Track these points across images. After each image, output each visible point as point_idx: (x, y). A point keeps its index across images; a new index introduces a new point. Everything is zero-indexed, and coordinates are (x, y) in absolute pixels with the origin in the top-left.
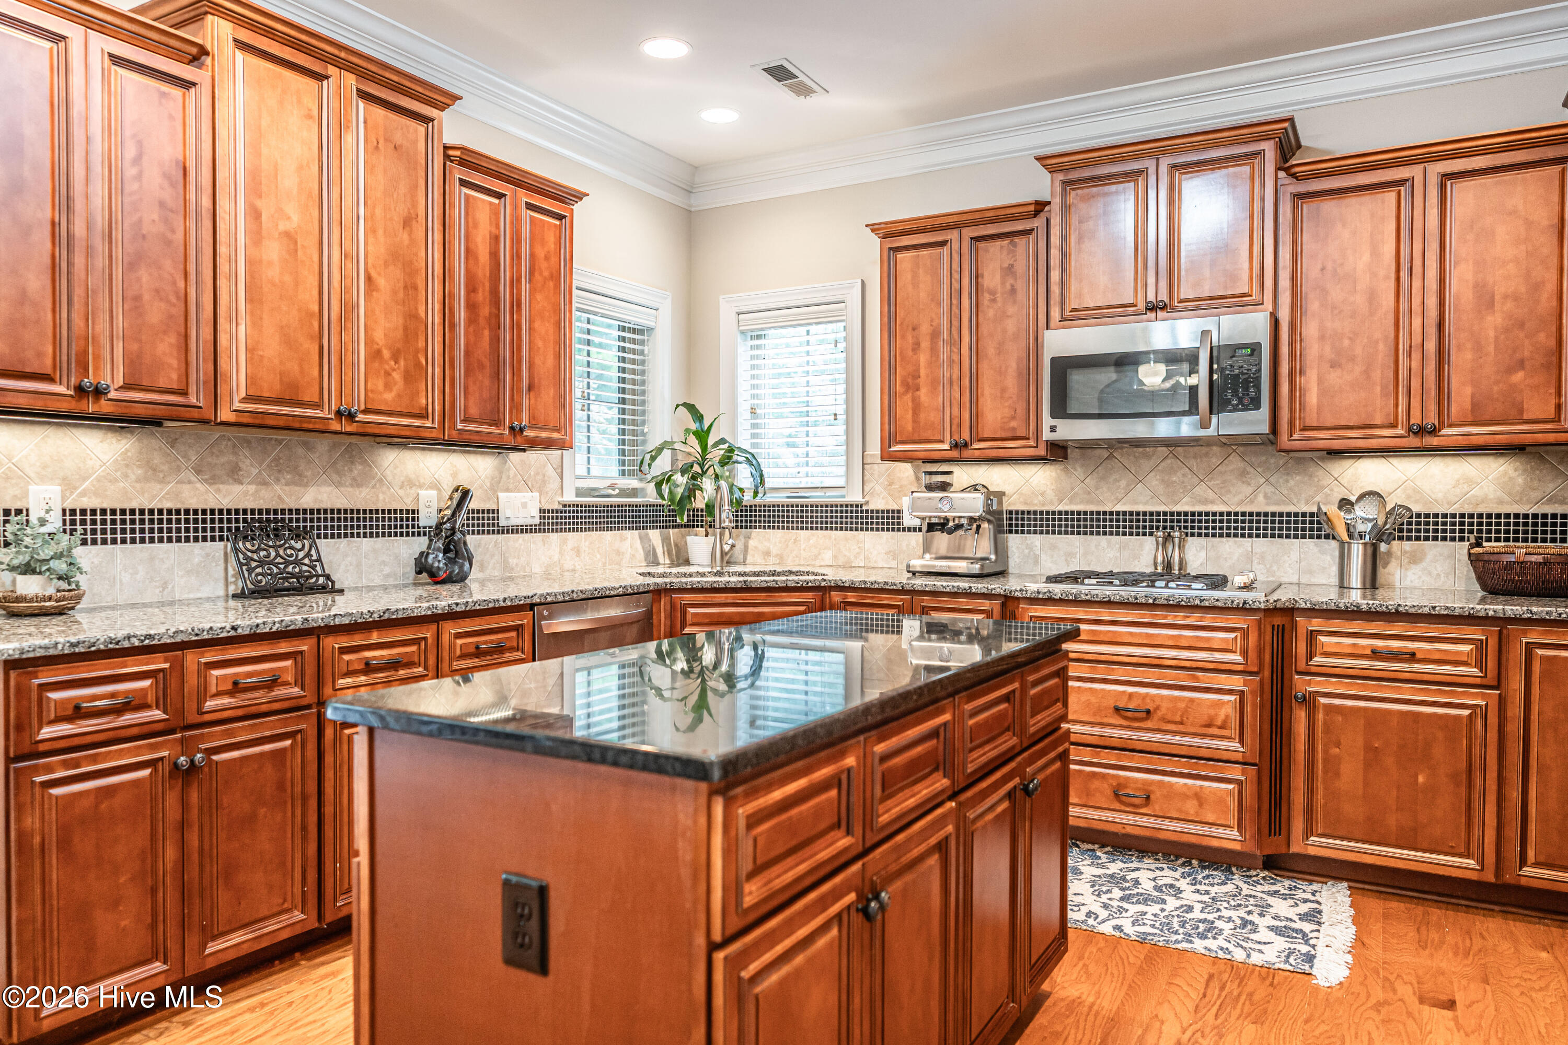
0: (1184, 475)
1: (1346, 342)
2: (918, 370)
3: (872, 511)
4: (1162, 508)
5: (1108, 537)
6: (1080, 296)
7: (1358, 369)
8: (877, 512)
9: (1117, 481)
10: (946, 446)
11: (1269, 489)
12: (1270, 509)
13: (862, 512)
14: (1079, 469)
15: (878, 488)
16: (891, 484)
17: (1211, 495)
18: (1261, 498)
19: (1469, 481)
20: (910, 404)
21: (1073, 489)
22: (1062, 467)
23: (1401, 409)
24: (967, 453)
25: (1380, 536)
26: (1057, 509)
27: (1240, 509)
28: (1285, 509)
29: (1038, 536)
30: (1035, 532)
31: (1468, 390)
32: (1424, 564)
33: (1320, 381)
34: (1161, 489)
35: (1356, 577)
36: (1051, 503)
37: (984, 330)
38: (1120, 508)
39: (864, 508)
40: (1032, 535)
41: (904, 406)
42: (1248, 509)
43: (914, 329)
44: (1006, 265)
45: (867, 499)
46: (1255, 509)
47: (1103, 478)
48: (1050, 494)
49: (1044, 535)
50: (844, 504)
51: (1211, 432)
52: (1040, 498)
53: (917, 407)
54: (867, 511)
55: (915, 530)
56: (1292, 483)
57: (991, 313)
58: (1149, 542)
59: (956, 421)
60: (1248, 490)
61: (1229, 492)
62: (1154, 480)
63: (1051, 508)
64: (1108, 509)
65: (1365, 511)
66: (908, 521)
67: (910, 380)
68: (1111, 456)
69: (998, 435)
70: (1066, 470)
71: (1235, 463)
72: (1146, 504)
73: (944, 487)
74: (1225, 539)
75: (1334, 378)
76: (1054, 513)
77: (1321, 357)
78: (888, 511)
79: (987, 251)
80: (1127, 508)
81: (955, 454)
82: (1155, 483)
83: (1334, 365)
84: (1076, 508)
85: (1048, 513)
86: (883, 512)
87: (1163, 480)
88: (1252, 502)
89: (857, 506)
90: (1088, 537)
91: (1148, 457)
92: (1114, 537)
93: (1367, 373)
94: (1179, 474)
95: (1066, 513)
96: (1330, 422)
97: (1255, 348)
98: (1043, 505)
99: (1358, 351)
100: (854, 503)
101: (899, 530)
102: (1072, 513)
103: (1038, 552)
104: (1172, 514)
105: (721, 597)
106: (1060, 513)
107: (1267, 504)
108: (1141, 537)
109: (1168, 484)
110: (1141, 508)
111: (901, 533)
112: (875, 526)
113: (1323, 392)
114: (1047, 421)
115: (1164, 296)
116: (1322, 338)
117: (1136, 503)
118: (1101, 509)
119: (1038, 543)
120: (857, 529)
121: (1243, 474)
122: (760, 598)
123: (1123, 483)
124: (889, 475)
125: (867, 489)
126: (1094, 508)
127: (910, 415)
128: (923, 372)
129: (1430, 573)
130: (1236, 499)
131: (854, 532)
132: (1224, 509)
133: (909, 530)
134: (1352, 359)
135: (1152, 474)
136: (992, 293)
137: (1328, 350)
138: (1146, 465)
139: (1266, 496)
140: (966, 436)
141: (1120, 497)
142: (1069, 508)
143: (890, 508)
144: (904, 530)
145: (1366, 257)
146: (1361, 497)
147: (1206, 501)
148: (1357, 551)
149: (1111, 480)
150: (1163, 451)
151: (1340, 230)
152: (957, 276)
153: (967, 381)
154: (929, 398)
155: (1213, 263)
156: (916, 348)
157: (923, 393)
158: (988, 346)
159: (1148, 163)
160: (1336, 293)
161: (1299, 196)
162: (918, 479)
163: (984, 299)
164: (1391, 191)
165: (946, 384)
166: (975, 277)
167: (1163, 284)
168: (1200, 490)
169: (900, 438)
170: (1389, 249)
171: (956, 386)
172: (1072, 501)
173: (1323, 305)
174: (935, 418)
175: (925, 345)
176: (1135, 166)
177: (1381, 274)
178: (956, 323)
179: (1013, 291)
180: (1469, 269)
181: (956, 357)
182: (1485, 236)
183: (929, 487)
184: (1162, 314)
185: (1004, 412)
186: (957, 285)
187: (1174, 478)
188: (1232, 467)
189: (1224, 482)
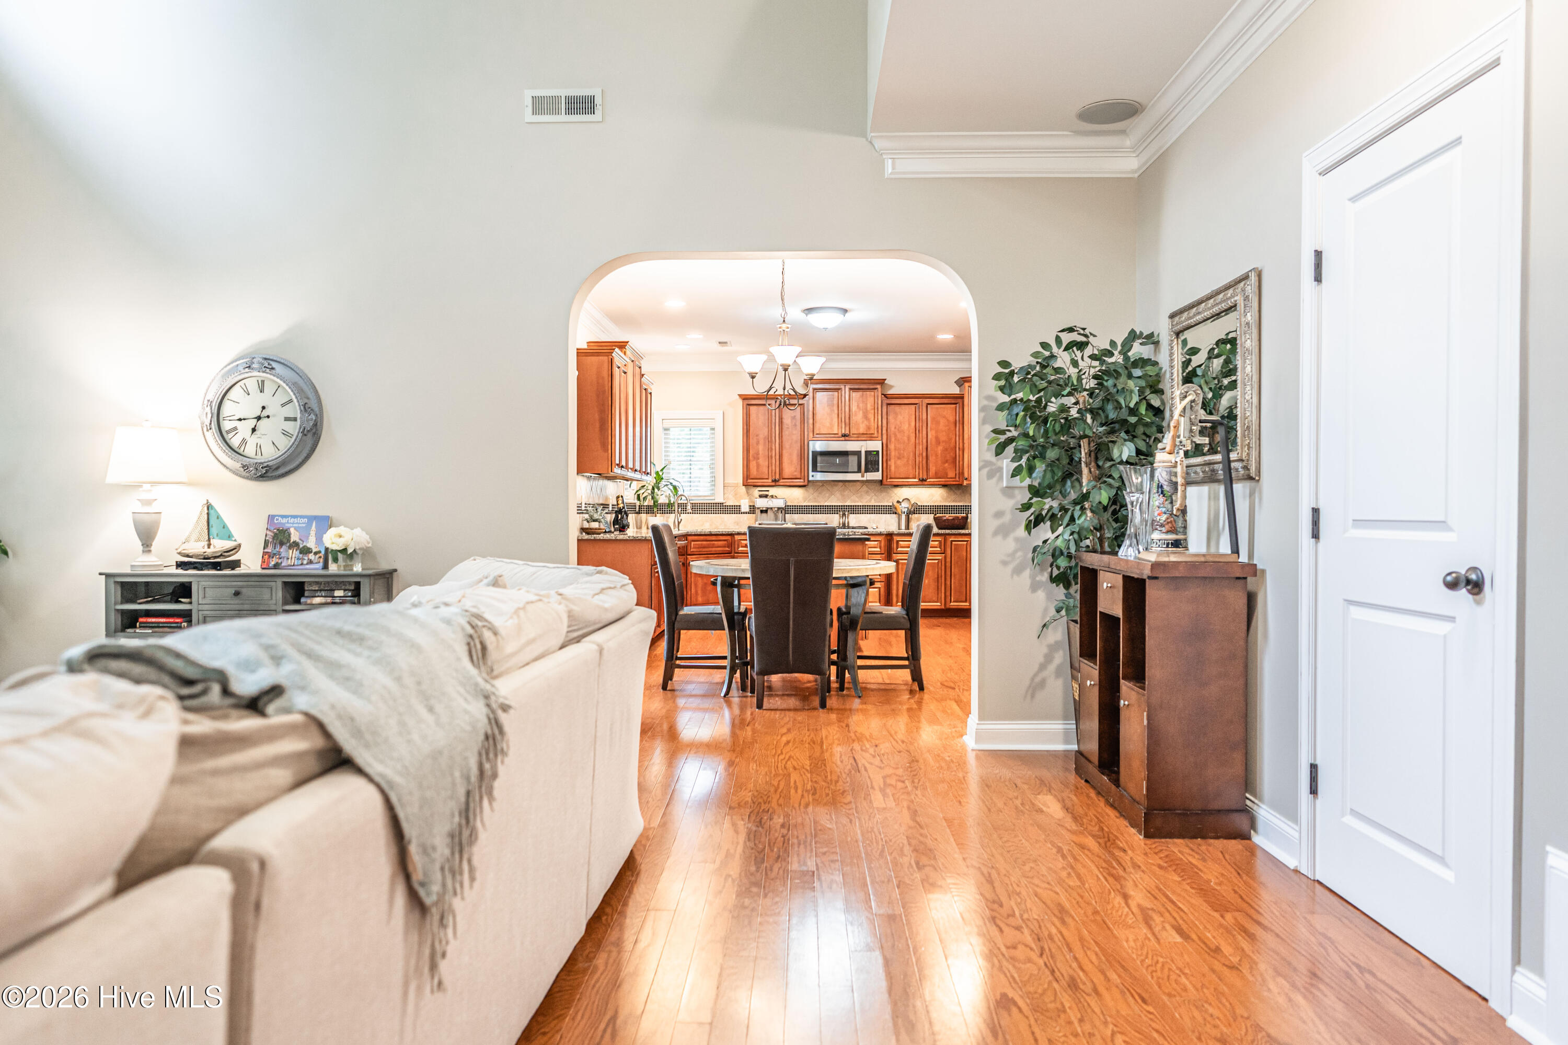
0: (848, 492)
1: (902, 451)
2: (758, 452)
3: (728, 506)
4: (841, 504)
5: (822, 515)
6: (820, 429)
7: (905, 460)
8: (730, 506)
9: (826, 495)
10: (770, 481)
11: (875, 497)
12: (876, 504)
14: (811, 490)
15: (731, 496)
16: (735, 495)
17: (857, 499)
18: (873, 500)
19: (932, 495)
20: (755, 465)
21: (809, 497)
23: (917, 473)
24: (777, 484)
25: (910, 513)
27: (866, 504)
28: (880, 504)
29: (797, 515)
30: (796, 513)
31: (934, 468)
33: (895, 463)
34: (839, 498)
35: (903, 526)
36: (801, 502)
37: (785, 439)
38: (826, 504)
39: (724, 505)
40: (794, 515)
41: (753, 465)
42: (869, 504)
43: (755, 437)
44: (793, 416)
45: (725, 501)
46: (871, 504)
47: (820, 493)
48: (801, 499)
50: (716, 503)
51: (864, 479)
52: (797, 500)
53: (758, 466)
54: (726, 506)
56: (883, 495)
57: (787, 433)
58: (837, 516)
59: (774, 472)
60: (869, 498)
61: (862, 498)
62: (838, 494)
64: (822, 504)
65: (905, 504)
66: (743, 510)
67: (754, 456)
68: (823, 485)
69: (789, 477)
70: (806, 490)
71: (865, 488)
72: (835, 503)
73: (766, 496)
74: (862, 514)
75: (899, 462)
77: (895, 456)
78: (735, 506)
79: (785, 410)
80: (829, 504)
81: (773, 484)
83: (899, 458)
84: (810, 504)
85: (802, 506)
86: (733, 506)
87: (841, 494)
88: (870, 502)
90: (815, 515)
91: (836, 485)
92: (824, 515)
93: (908, 461)
96: (898, 476)
97: (878, 452)
99: (905, 454)
100: (720, 503)
101: (739, 513)
102: (811, 506)
104: (845, 506)
105: (702, 538)
108: (834, 514)
109: (843, 496)
112: (729, 512)
113: (896, 467)
114: (811, 473)
115: (847, 432)
116: (895, 449)
117: (832, 502)
118: (819, 504)
120: (721, 513)
121: (867, 492)
122: (714, 538)
124: (734, 491)
127: (755, 468)
128: (760, 453)
130: (865, 501)
131: (720, 515)
132: (861, 504)
133: (745, 513)
134: (903, 457)
135: (837, 492)
136: (787, 425)
137: (897, 453)
138: (836, 488)
139: (875, 500)
140: (777, 477)
141: (826, 500)
142: (808, 504)
143: (735, 504)
144: (742, 513)
145: (907, 426)
146: (903, 500)
147: (856, 502)
148: (903, 517)
149: (823, 494)
150: (841, 484)
151: (899, 417)
152: (774, 417)
153: (778, 457)
154: (763, 462)
155: (863, 422)
156: (758, 443)
157: (761, 461)
158: (786, 445)
159: (843, 387)
160: (899, 436)
161: (888, 404)
162: (747, 493)
163: (785, 427)
164: (913, 406)
165: (769, 458)
166: (781, 419)
167: (847, 428)
168: (854, 497)
169: (751, 477)
170: (913, 424)
171: (774, 458)
172: (809, 501)
173: (895, 439)
174: (765, 470)
175: (762, 442)
176: (837, 386)
177: (911, 431)
178: (774, 435)
179: (795, 425)
180: (934, 432)
181: (773, 448)
182: (938, 423)
183: (761, 496)
184: (847, 438)
185: (793, 469)
186: (774, 421)
187: (845, 493)
188: (863, 490)
189: (861, 495)
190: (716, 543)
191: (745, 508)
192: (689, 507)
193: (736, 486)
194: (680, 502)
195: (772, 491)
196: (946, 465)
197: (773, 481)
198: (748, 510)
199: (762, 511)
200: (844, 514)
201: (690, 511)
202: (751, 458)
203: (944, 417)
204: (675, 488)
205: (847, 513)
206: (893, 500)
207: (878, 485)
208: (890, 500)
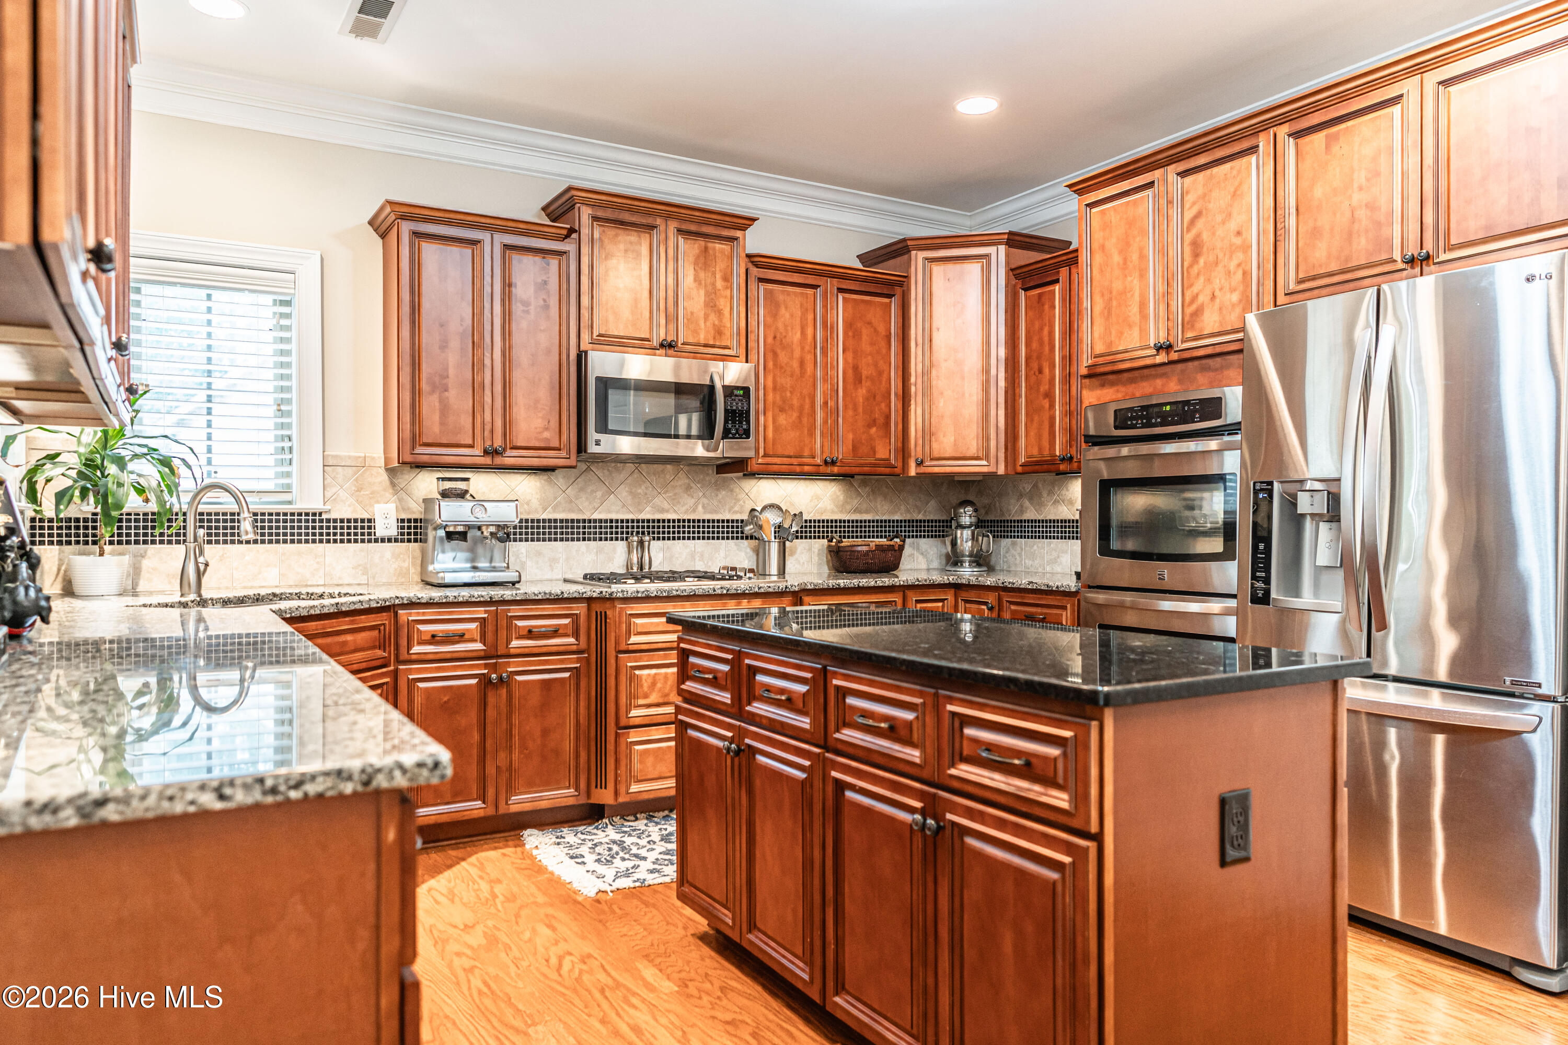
0: (646, 488)
1: (788, 394)
2: (447, 369)
3: (335, 521)
4: (630, 517)
5: (586, 542)
6: (607, 323)
7: (795, 415)
8: (342, 521)
9: (593, 491)
10: (478, 451)
11: (705, 501)
12: (707, 517)
13: (321, 521)
14: (561, 480)
15: (343, 494)
16: (359, 490)
17: (666, 505)
18: (700, 508)
19: (818, 498)
20: (437, 404)
21: (556, 498)
22: (546, 477)
23: (819, 446)
24: (499, 460)
25: (788, 538)
26: (541, 518)
27: (686, 517)
28: (716, 517)
29: (524, 543)
30: (521, 540)
32: (796, 556)
34: (629, 499)
35: (774, 569)
36: (536, 511)
37: (517, 339)
38: (596, 516)
39: (324, 516)
40: (518, 543)
41: (430, 405)
42: (691, 517)
43: (442, 326)
44: (539, 280)
45: (328, 507)
46: (696, 518)
47: (582, 489)
48: (535, 503)
49: (530, 543)
50: (296, 511)
52: (526, 506)
53: (445, 409)
54: (328, 521)
55: (389, 540)
56: (720, 496)
57: (524, 324)
58: (621, 546)
59: (488, 427)
60: (691, 502)
61: (679, 502)
62: (623, 492)
63: (536, 517)
64: (586, 517)
65: (772, 519)
66: (380, 532)
67: (437, 379)
68: (589, 470)
69: (531, 444)
70: (550, 481)
71: (683, 480)
72: (617, 512)
73: (462, 495)
74: (676, 542)
75: (782, 419)
76: (538, 521)
77: (774, 403)
78: (356, 521)
79: (520, 261)
80: (603, 516)
82: (625, 494)
83: (782, 410)
84: (559, 516)
85: (533, 521)
86: (349, 521)
87: (631, 492)
88: (694, 511)
89: (314, 514)
90: (570, 543)
91: (619, 471)
92: (592, 543)
93: (800, 417)
94: (643, 487)
95: (550, 521)
96: (778, 452)
97: (747, 389)
98: (529, 513)
99: (795, 402)
100: (311, 511)
101: (369, 541)
102: (555, 521)
103: (524, 559)
104: (638, 521)
106: (544, 521)
107: (705, 513)
108: (614, 542)
109: (634, 495)
110: (614, 516)
111: (373, 544)
112: (338, 537)
113: (775, 429)
115: (673, 336)
116: (775, 389)
117: (609, 512)
118: (581, 517)
119: (523, 551)
120: (314, 541)
121: (688, 488)
123: (599, 494)
124: (356, 480)
125: (328, 495)
126: (575, 516)
127: (436, 417)
128: (452, 372)
129: (799, 562)
130: (684, 508)
131: (311, 545)
132: (676, 517)
133: (383, 540)
134: (792, 407)
135: (622, 486)
136: (526, 304)
137: (778, 398)
139: (703, 507)
140: (498, 443)
141: (597, 505)
142: (552, 516)
143: (359, 516)
144: (376, 541)
145: (798, 335)
146: (764, 508)
147: (663, 511)
148: (774, 548)
149: (589, 491)
150: (630, 467)
151: (783, 311)
152: (488, 279)
153: (498, 388)
154: (460, 400)
155: (706, 317)
156: (444, 346)
157: (452, 395)
158: (521, 355)
159: (659, 221)
160: (783, 357)
161: (761, 280)
162: (393, 485)
163: (517, 308)
164: (810, 291)
165: (476, 388)
166: (507, 285)
167: (672, 327)
168: (658, 501)
169: (425, 440)
170: (810, 331)
171: (488, 392)
172: (555, 510)
173: (775, 365)
174: (466, 421)
175: (455, 344)
176: (649, 221)
177: (807, 348)
178: (487, 327)
179: (546, 307)
180: (850, 356)
181: (487, 362)
182: (857, 335)
183: (445, 494)
184: (671, 352)
185: (537, 423)
186: (487, 289)
187: (639, 491)
188: (680, 483)
189: (675, 494)
190: (349, 638)
191: (386, 526)
192: (246, 526)
193: (362, 465)
194: (201, 508)
195: (480, 483)
196: (874, 430)
197: (486, 452)
198: (393, 532)
199: (450, 536)
200: (641, 543)
201: (251, 536)
202: (425, 386)
203: (870, 323)
204: (165, 462)
205: (647, 538)
206: (742, 506)
207: (710, 472)
208: (736, 509)
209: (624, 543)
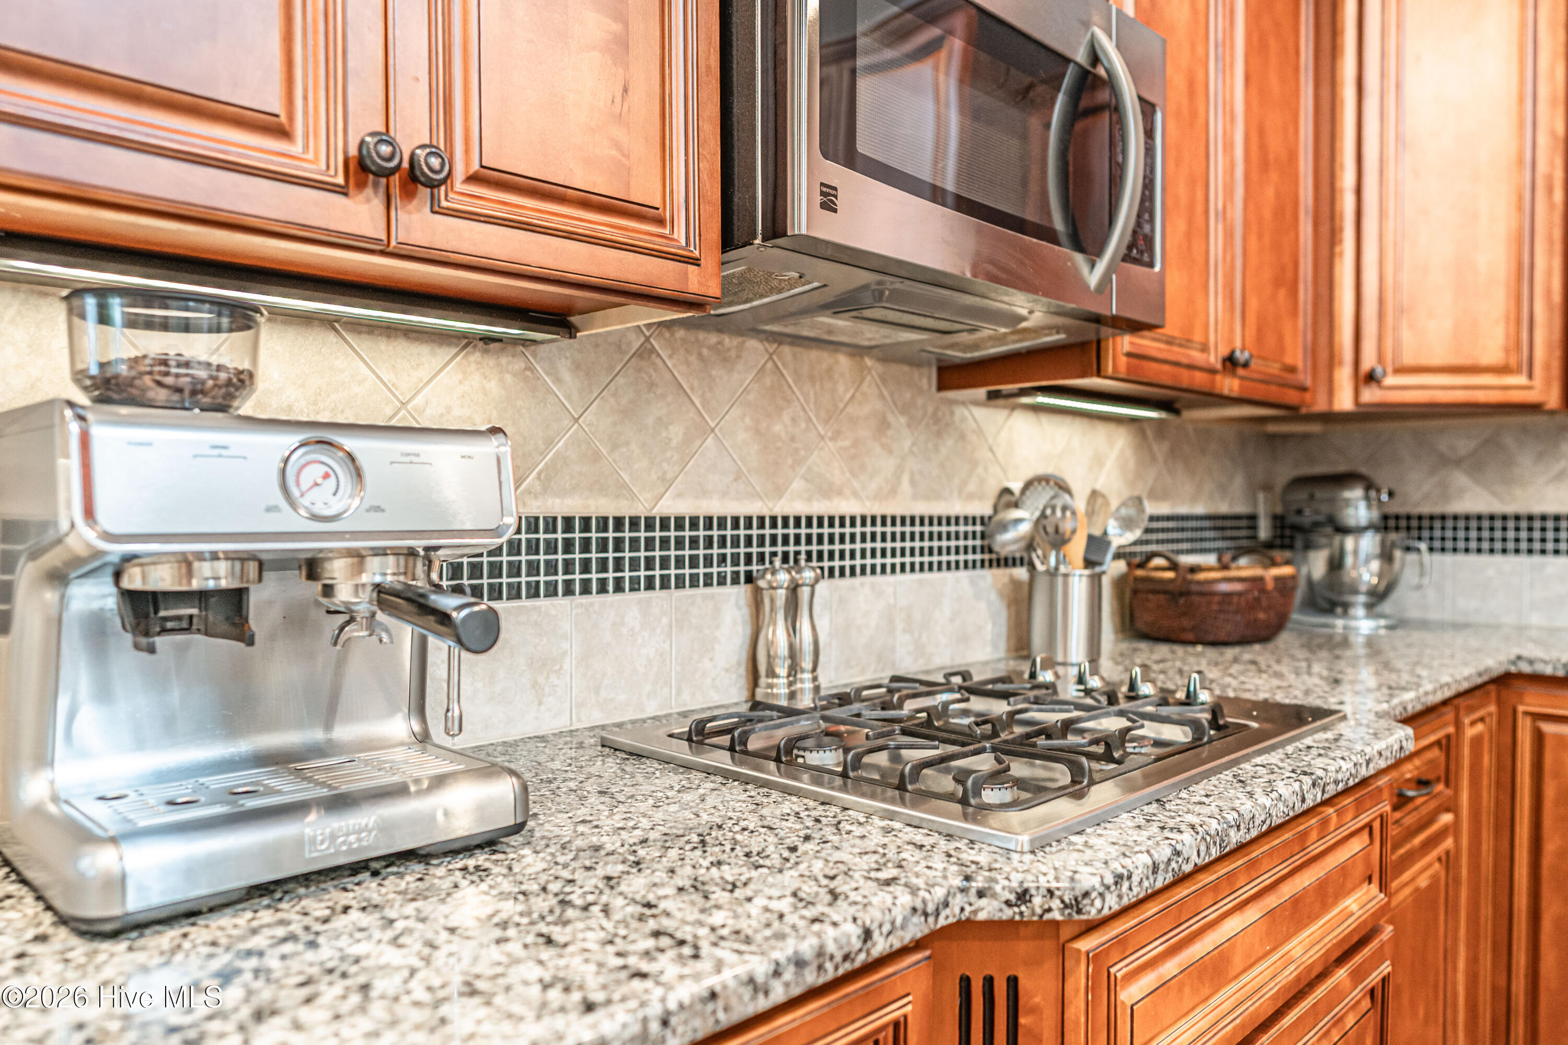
0: (791, 421)
4: (755, 508)
5: (642, 595)
9: (659, 424)
12: (918, 509)
14: (567, 376)
18: (905, 483)
21: (550, 442)
22: (519, 365)
27: (877, 509)
38: (669, 505)
47: (627, 413)
56: (943, 451)
60: (887, 465)
64: (640, 510)
71: (871, 401)
72: (724, 495)
74: (858, 580)
82: (742, 436)
84: (561, 507)
87: (757, 432)
88: (894, 492)
90: (595, 599)
92: (656, 595)
94: (786, 418)
104: (775, 523)
107: (915, 497)
109: (762, 439)
110: (716, 507)
117: (704, 493)
118: (626, 510)
121: (882, 426)
123: (676, 432)
126: (609, 508)
130: (873, 486)
132: (856, 509)
135: (735, 412)
139: (913, 483)
141: (670, 472)
147: (828, 491)
149: (650, 421)
168: (819, 459)
172: (546, 483)
185: (579, 85)
187: (778, 428)
188: (866, 409)
189: (855, 444)
200: (792, 590)
205: (808, 575)
206: (982, 481)
207: (925, 382)
208: (972, 487)
209: (742, 591)
